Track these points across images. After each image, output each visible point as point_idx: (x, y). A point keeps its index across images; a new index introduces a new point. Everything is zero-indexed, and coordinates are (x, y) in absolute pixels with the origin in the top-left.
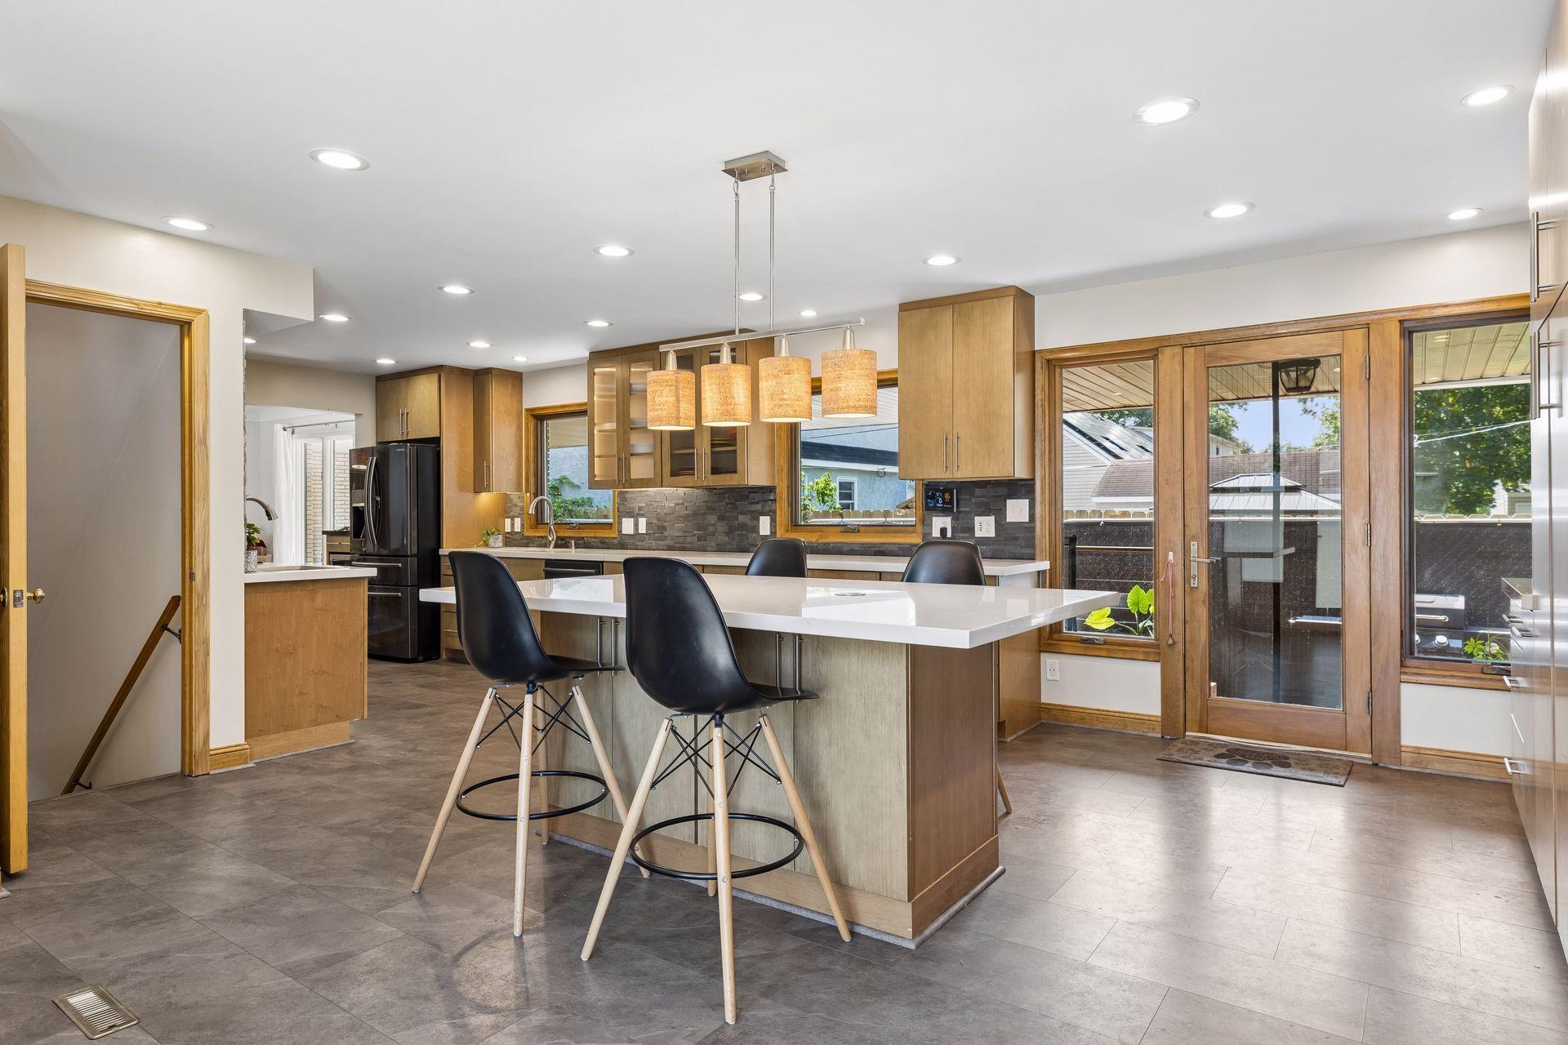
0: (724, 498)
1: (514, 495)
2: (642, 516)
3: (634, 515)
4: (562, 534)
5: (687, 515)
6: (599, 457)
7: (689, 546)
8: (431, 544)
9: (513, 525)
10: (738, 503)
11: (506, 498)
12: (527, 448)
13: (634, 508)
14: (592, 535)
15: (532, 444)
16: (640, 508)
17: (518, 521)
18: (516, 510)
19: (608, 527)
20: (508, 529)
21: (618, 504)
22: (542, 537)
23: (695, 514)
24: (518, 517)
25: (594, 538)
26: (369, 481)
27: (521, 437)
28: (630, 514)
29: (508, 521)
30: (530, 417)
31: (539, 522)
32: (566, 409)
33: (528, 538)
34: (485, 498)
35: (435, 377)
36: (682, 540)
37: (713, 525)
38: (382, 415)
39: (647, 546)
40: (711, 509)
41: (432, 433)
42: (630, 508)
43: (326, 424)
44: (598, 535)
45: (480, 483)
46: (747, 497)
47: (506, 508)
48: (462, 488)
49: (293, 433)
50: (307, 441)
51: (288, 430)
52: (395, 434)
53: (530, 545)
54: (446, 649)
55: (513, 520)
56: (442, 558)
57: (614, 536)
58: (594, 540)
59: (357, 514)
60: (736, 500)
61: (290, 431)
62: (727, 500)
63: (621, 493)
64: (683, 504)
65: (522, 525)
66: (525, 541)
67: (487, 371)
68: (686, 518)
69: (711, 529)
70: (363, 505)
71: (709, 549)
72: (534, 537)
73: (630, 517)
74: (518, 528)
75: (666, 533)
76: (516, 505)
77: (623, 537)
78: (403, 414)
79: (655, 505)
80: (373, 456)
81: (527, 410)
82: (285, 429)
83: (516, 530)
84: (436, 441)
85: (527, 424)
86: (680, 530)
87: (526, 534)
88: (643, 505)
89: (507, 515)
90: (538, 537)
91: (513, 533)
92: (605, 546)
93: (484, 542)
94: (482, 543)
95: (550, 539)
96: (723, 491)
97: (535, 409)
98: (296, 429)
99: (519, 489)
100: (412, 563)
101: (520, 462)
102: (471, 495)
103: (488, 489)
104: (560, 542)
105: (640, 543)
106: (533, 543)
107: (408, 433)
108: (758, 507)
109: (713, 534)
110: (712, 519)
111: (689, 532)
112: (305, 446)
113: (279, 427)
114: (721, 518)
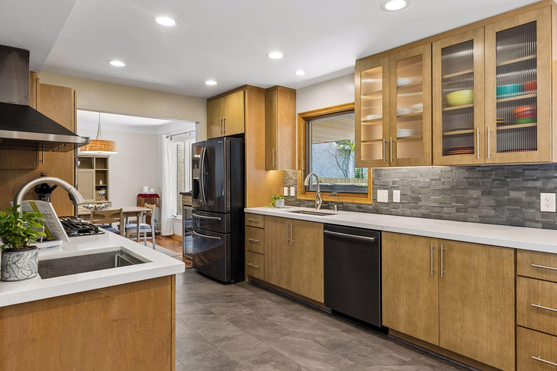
0: (490, 175)
1: (290, 172)
2: (397, 188)
3: (390, 188)
4: (325, 200)
5: (443, 189)
6: (364, 142)
7: (446, 215)
8: (239, 205)
9: (289, 191)
10: (508, 180)
11: (284, 174)
12: (299, 140)
13: (388, 182)
14: (350, 201)
15: (302, 137)
16: (394, 183)
17: (293, 189)
18: (292, 182)
19: (363, 195)
20: (286, 194)
21: (373, 179)
22: (311, 201)
23: (453, 189)
24: (292, 186)
25: (352, 203)
26: (202, 164)
27: (295, 133)
28: (384, 187)
29: (286, 189)
30: (302, 120)
31: (307, 190)
32: (329, 111)
33: (300, 200)
34: (272, 173)
35: (241, 93)
36: (438, 210)
37: (477, 199)
38: (210, 123)
39: (401, 212)
40: (473, 185)
41: (239, 131)
42: (384, 182)
43: (185, 133)
44: (355, 202)
45: (270, 164)
46: (522, 174)
47: (284, 181)
48: (258, 168)
49: (171, 139)
50: (178, 143)
51: (169, 137)
52: (217, 133)
53: (301, 205)
54: (249, 276)
55: (289, 188)
56: (246, 215)
57: (369, 203)
58: (351, 205)
59: (196, 183)
60: (507, 177)
61: (169, 138)
62: (494, 177)
63: (376, 170)
64: (440, 180)
65: (296, 192)
66: (297, 203)
67: (275, 88)
68: (442, 191)
69: (472, 202)
70: (198, 178)
71: (470, 219)
72: (305, 200)
73: (384, 189)
74: (293, 194)
75: (420, 204)
76: (291, 178)
77: (378, 204)
78: (222, 120)
79: (410, 180)
80: (204, 147)
81: (299, 114)
82: (167, 137)
83: (291, 195)
84: (242, 136)
85: (299, 124)
86: (435, 201)
87: (298, 198)
88: (397, 180)
89: (285, 185)
90: (307, 200)
91: (289, 196)
92: (361, 210)
93: (273, 203)
94: (271, 204)
95: (318, 203)
96: (489, 168)
97: (305, 113)
98: (173, 137)
99: (294, 168)
100: (227, 217)
101: (295, 149)
102: (263, 172)
103: (274, 168)
104: (324, 205)
105: (394, 210)
106: (304, 204)
107: (225, 132)
108: (539, 184)
109: (476, 207)
110: (475, 193)
111: (446, 203)
112: (177, 145)
113: (164, 136)
114: (486, 193)
